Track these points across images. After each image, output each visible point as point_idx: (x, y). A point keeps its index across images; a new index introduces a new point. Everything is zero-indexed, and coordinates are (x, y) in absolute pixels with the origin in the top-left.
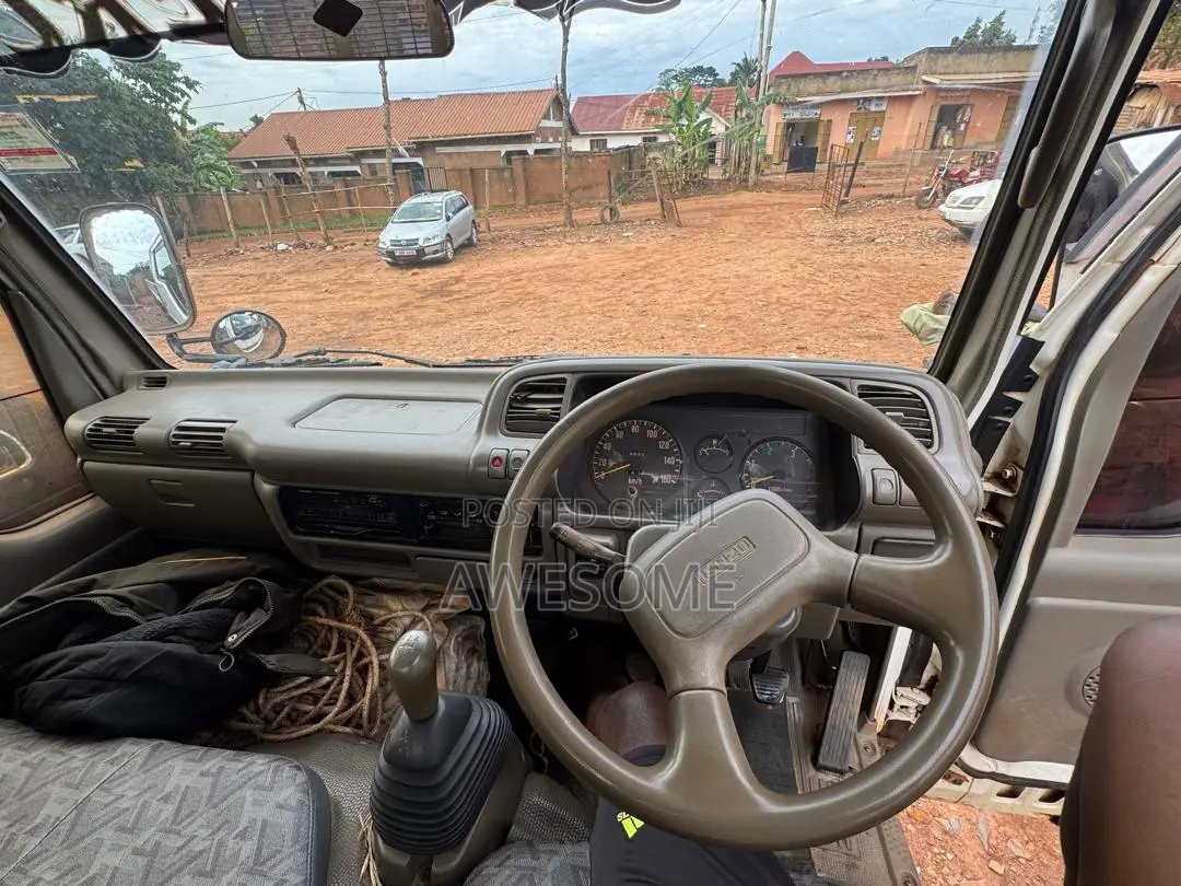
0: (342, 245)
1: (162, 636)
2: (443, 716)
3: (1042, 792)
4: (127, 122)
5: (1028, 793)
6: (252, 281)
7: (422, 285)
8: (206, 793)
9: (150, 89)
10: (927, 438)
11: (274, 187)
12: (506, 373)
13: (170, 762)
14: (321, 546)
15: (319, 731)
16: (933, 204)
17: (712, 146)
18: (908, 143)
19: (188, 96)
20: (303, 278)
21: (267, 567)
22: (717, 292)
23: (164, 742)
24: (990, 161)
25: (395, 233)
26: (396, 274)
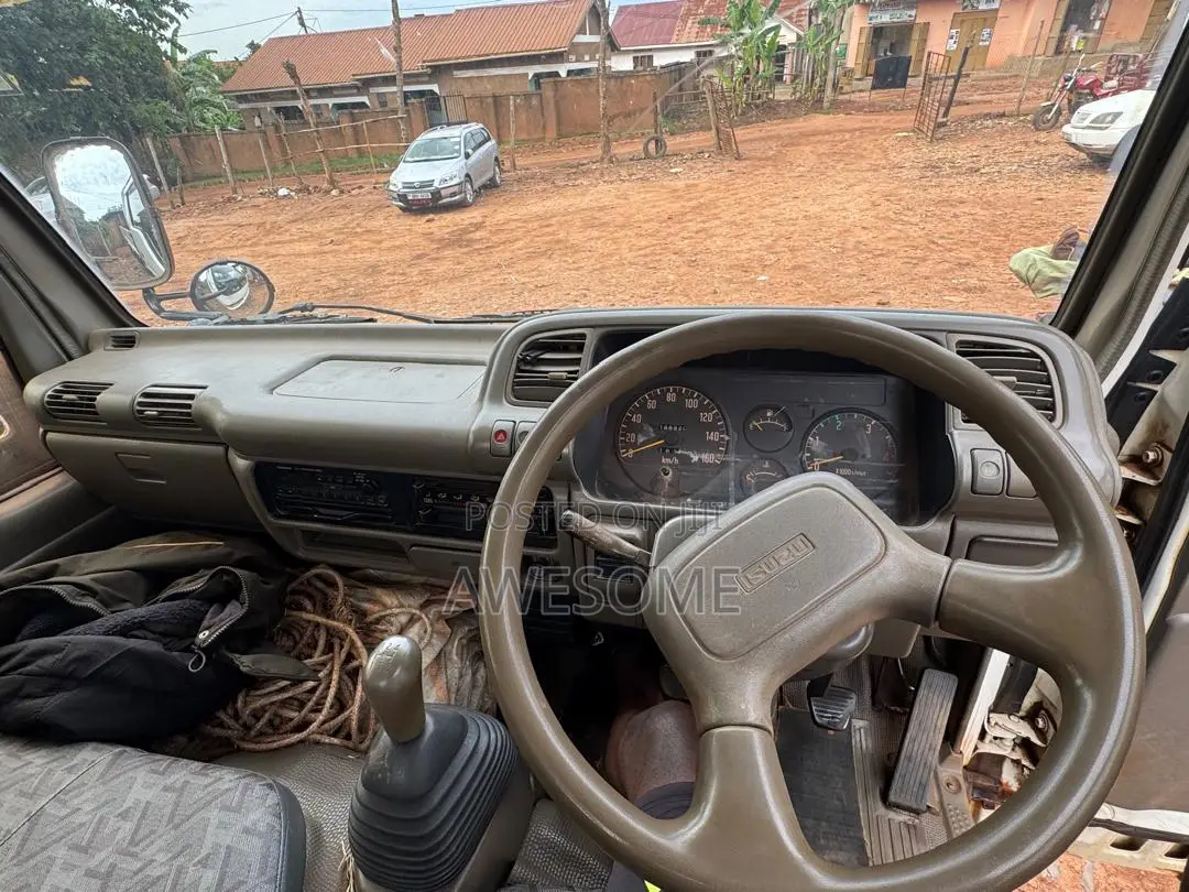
0: (349, 188)
1: (125, 631)
2: (431, 736)
3: (1169, 846)
4: (113, 53)
5: (1152, 846)
6: (250, 232)
7: (438, 234)
8: (168, 811)
9: (137, 16)
10: (1048, 408)
11: (273, 124)
12: (512, 330)
13: (130, 774)
14: (305, 532)
15: (301, 741)
16: (1055, 125)
17: (780, 60)
18: (1026, 47)
19: (178, 22)
20: (306, 227)
21: (245, 554)
22: (781, 236)
23: (128, 749)
24: (1132, 67)
25: (408, 174)
26: (409, 220)
